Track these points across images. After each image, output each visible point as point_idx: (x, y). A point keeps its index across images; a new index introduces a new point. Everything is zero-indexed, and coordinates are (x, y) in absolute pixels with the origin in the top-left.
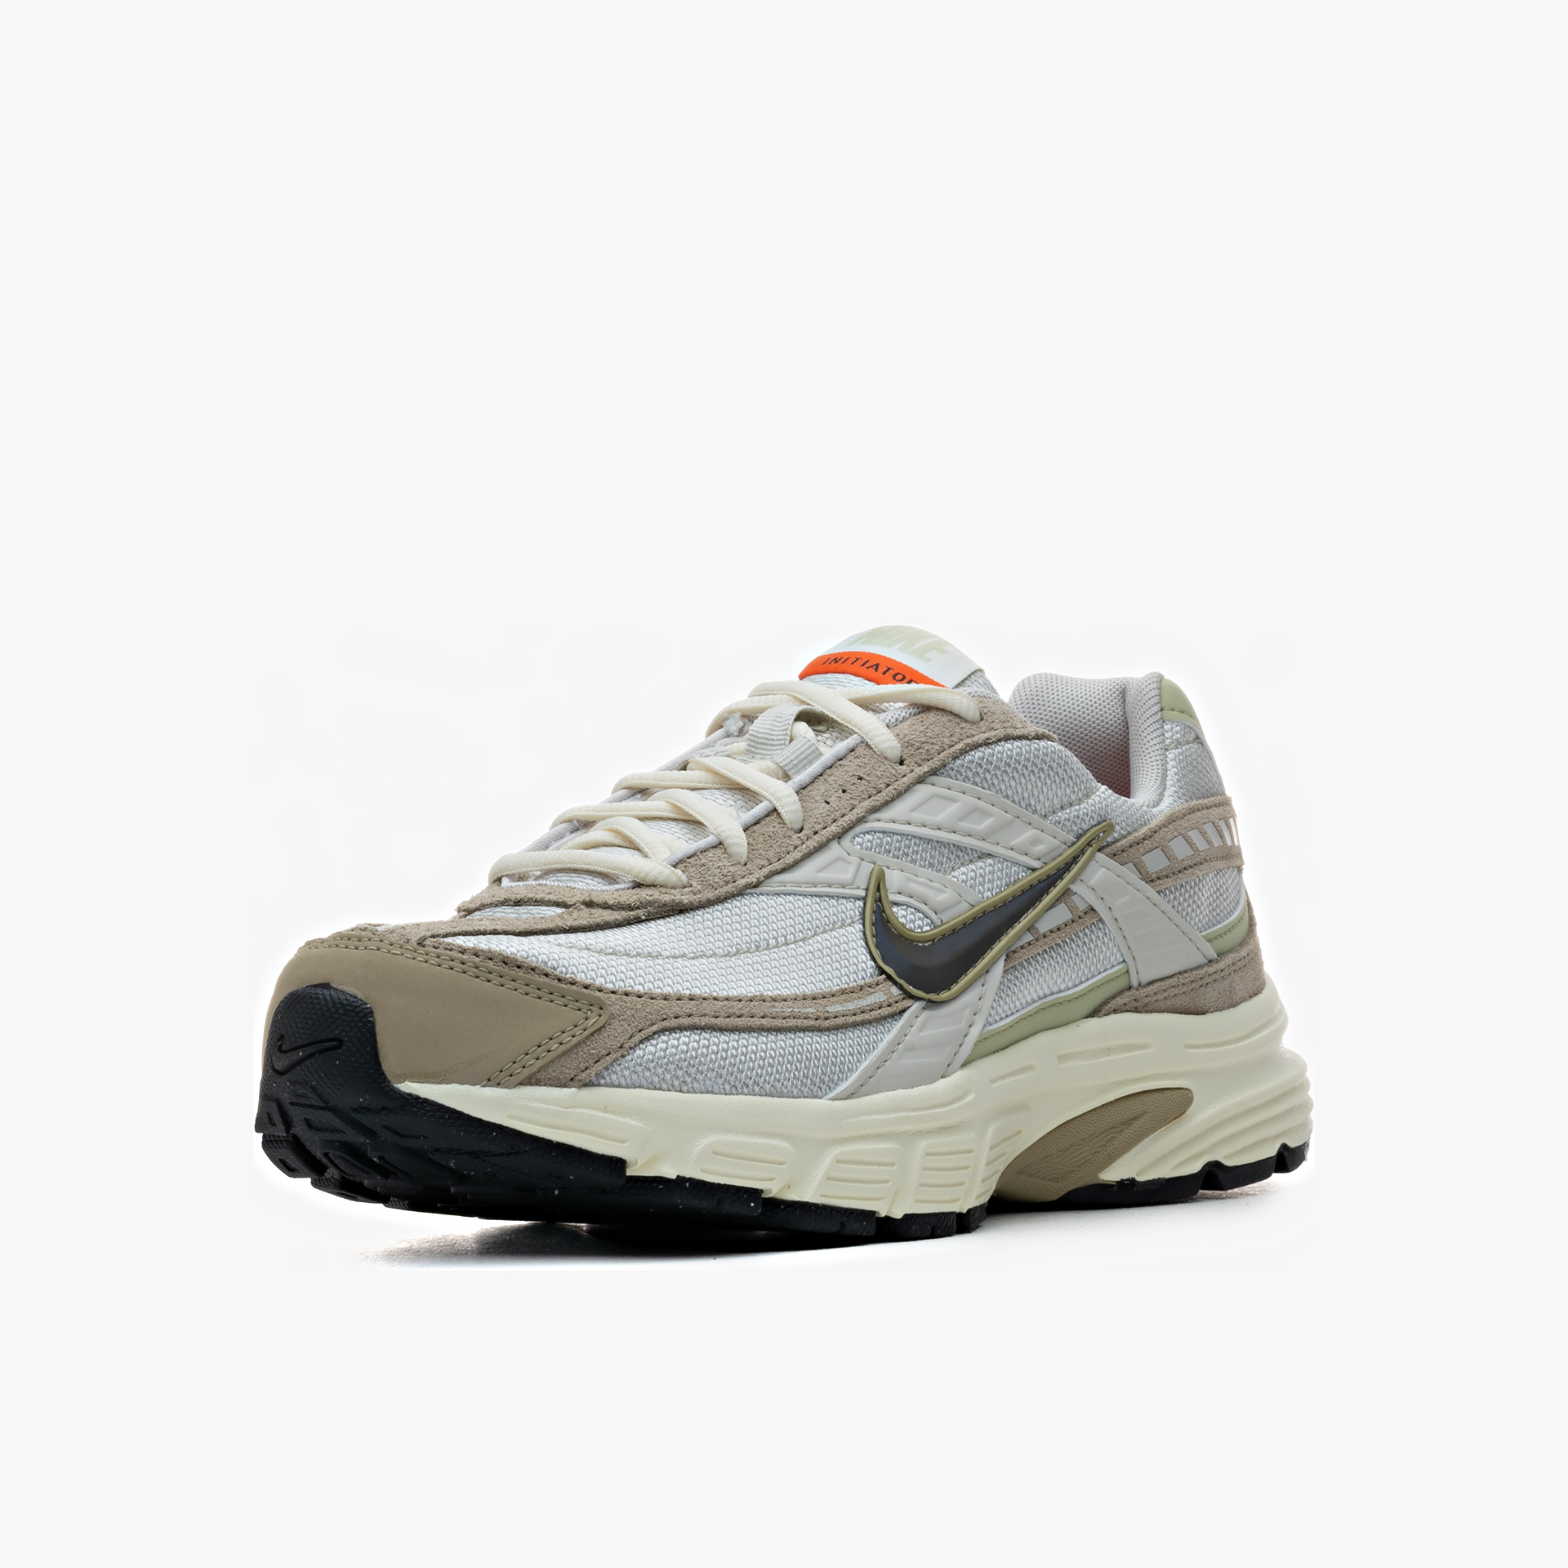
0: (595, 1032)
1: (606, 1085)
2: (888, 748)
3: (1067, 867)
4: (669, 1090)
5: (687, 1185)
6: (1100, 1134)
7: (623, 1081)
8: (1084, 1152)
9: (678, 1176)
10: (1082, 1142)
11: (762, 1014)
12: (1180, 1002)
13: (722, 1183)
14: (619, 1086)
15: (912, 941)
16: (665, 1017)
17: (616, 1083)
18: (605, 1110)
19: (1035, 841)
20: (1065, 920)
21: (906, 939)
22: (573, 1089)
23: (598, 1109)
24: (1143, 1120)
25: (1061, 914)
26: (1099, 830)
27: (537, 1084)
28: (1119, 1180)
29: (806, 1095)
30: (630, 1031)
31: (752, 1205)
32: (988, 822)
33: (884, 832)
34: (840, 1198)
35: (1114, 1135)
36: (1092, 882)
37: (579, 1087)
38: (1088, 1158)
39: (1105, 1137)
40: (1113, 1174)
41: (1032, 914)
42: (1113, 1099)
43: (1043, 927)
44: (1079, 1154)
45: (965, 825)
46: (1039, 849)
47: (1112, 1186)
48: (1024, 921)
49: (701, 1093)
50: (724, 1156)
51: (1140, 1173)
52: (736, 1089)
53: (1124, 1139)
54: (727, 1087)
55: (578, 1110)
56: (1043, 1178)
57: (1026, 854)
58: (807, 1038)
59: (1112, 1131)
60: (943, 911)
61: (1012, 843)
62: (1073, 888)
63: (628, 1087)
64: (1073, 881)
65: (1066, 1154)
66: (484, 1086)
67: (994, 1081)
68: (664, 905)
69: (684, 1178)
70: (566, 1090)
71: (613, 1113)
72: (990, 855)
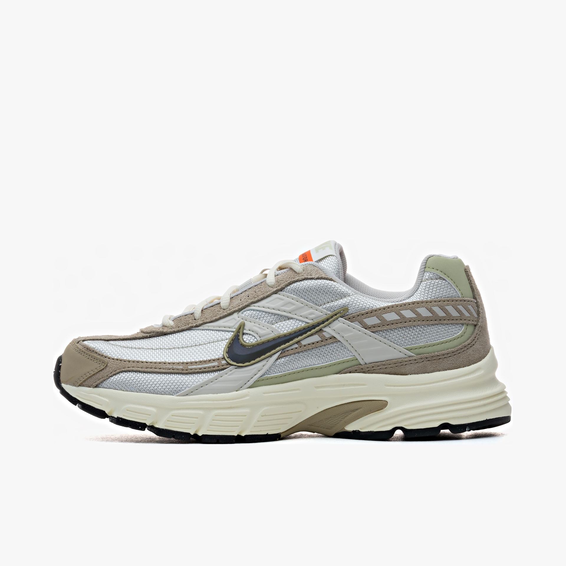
0: (100, 371)
1: (103, 388)
2: (269, 282)
3: (323, 322)
4: (120, 390)
5: (120, 420)
6: (342, 414)
7: (107, 387)
8: (335, 420)
9: (117, 417)
10: (335, 416)
11: (160, 368)
12: (388, 370)
13: (131, 420)
14: (106, 388)
15: (245, 346)
16: (124, 367)
17: (105, 387)
18: (99, 395)
19: (311, 314)
20: (317, 340)
21: (243, 346)
22: (91, 388)
23: (98, 395)
24: (359, 410)
25: (316, 338)
26: (342, 310)
27: (83, 386)
28: (352, 430)
29: (167, 394)
30: (111, 371)
31: (140, 427)
32: (293, 307)
33: (253, 310)
34: (174, 428)
35: (348, 415)
36: (334, 328)
37: (94, 388)
38: (338, 422)
39: (344, 415)
40: (350, 428)
41: (300, 338)
42: (346, 402)
43: (304, 343)
44: (334, 421)
45: (284, 308)
46: (312, 316)
47: (351, 432)
48: (296, 340)
49: (129, 391)
50: (131, 411)
51: (361, 429)
52: (141, 391)
53: (351, 417)
54: (138, 390)
55: (91, 394)
56: (324, 428)
57: (307, 318)
58: (176, 376)
59: (347, 413)
60: (262, 336)
61: (302, 314)
62: (324, 329)
63: (108, 388)
64: (325, 327)
65: (328, 420)
66: (73, 386)
67: (264, 393)
68: (158, 332)
69: (119, 417)
70: (90, 388)
71: (102, 396)
72: (292, 318)
